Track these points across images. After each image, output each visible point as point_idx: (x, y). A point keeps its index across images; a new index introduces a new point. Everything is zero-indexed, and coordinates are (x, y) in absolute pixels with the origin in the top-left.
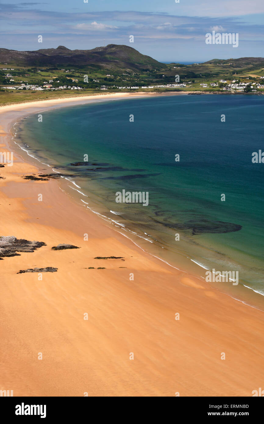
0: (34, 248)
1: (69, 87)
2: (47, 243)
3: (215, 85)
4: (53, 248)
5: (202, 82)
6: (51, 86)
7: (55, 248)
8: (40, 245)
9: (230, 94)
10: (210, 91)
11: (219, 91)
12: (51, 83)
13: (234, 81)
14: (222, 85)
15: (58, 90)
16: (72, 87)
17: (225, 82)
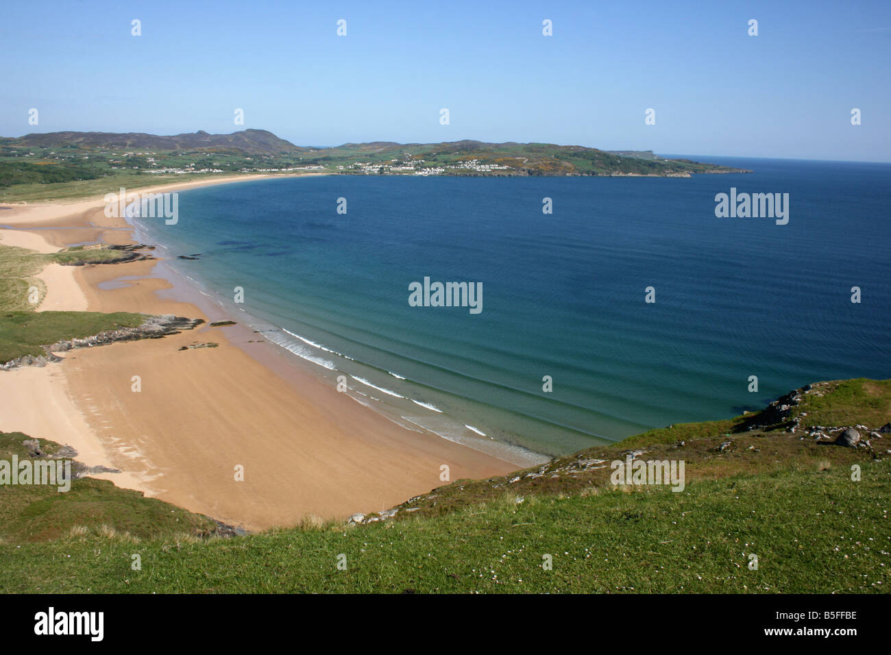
0: (195, 325)
1: (211, 170)
2: (207, 321)
3: (350, 167)
4: (212, 324)
5: (339, 165)
6: (193, 169)
7: (214, 325)
8: (200, 322)
9: (364, 175)
10: (346, 172)
11: (354, 172)
12: (193, 167)
13: (368, 164)
14: (356, 167)
15: (200, 173)
16: (213, 169)
17: (360, 164)
